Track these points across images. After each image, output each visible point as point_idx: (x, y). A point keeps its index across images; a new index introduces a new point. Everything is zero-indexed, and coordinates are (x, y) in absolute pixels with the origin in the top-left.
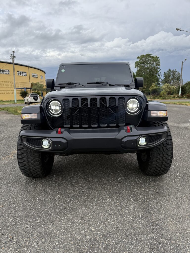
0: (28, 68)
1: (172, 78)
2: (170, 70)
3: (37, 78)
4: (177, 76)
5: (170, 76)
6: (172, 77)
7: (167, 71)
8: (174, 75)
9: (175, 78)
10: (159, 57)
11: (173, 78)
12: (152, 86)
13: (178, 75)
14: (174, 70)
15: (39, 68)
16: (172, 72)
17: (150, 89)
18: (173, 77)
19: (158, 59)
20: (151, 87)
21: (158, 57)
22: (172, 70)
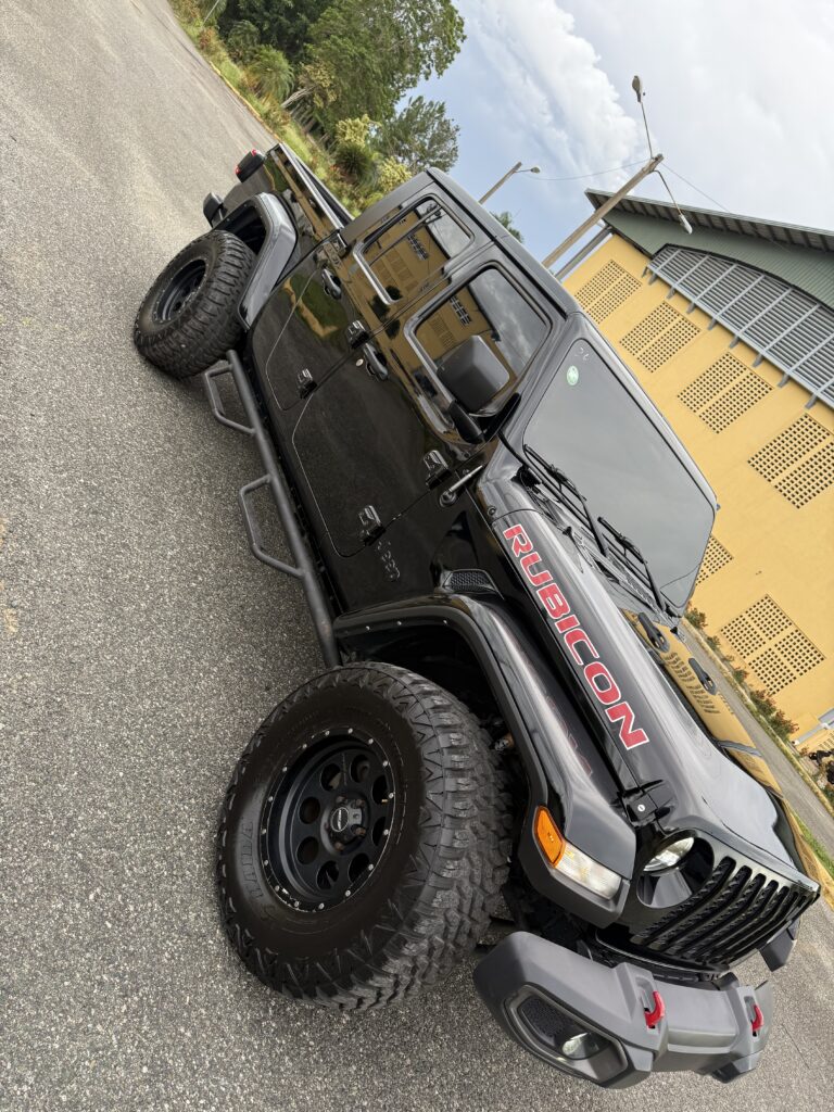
1: (423, 144)
2: (441, 110)
4: (441, 157)
5: (422, 130)
6: (426, 141)
7: (431, 104)
8: (438, 140)
9: (433, 156)
10: (464, 38)
11: (426, 147)
12: (358, 120)
13: (447, 156)
14: (453, 126)
16: (441, 124)
17: (341, 122)
18: (431, 145)
19: (459, 43)
20: (350, 121)
21: (464, 34)
22: (446, 116)
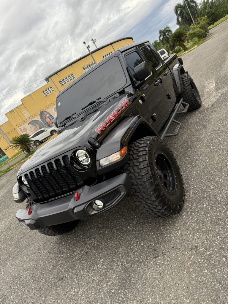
0: (111, 45)
15: (122, 38)
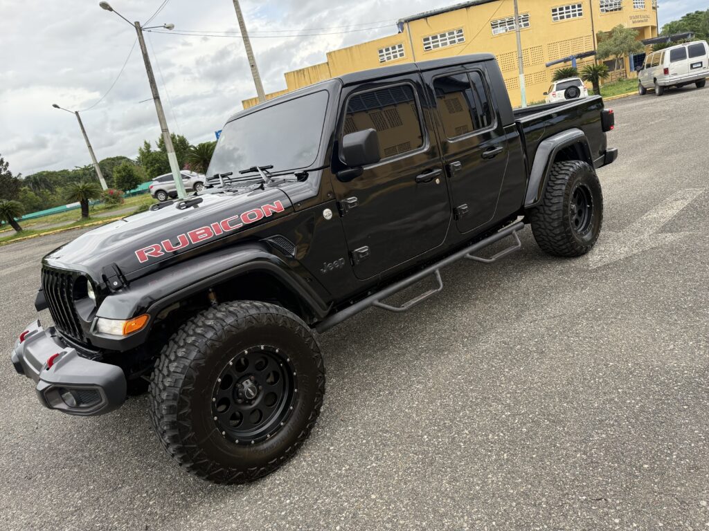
3: (620, 9)
